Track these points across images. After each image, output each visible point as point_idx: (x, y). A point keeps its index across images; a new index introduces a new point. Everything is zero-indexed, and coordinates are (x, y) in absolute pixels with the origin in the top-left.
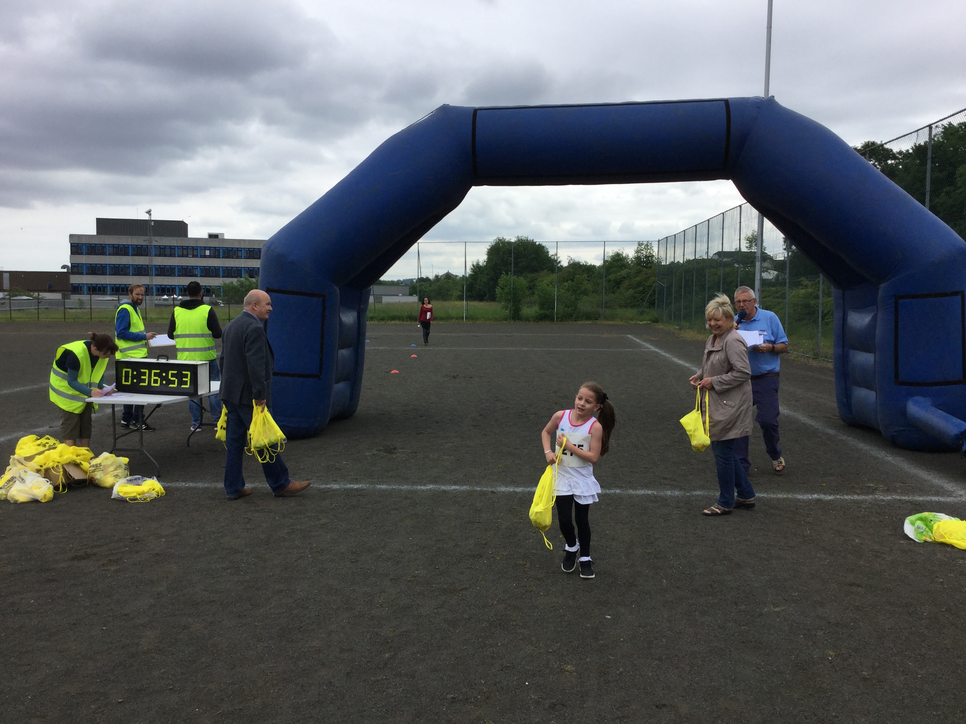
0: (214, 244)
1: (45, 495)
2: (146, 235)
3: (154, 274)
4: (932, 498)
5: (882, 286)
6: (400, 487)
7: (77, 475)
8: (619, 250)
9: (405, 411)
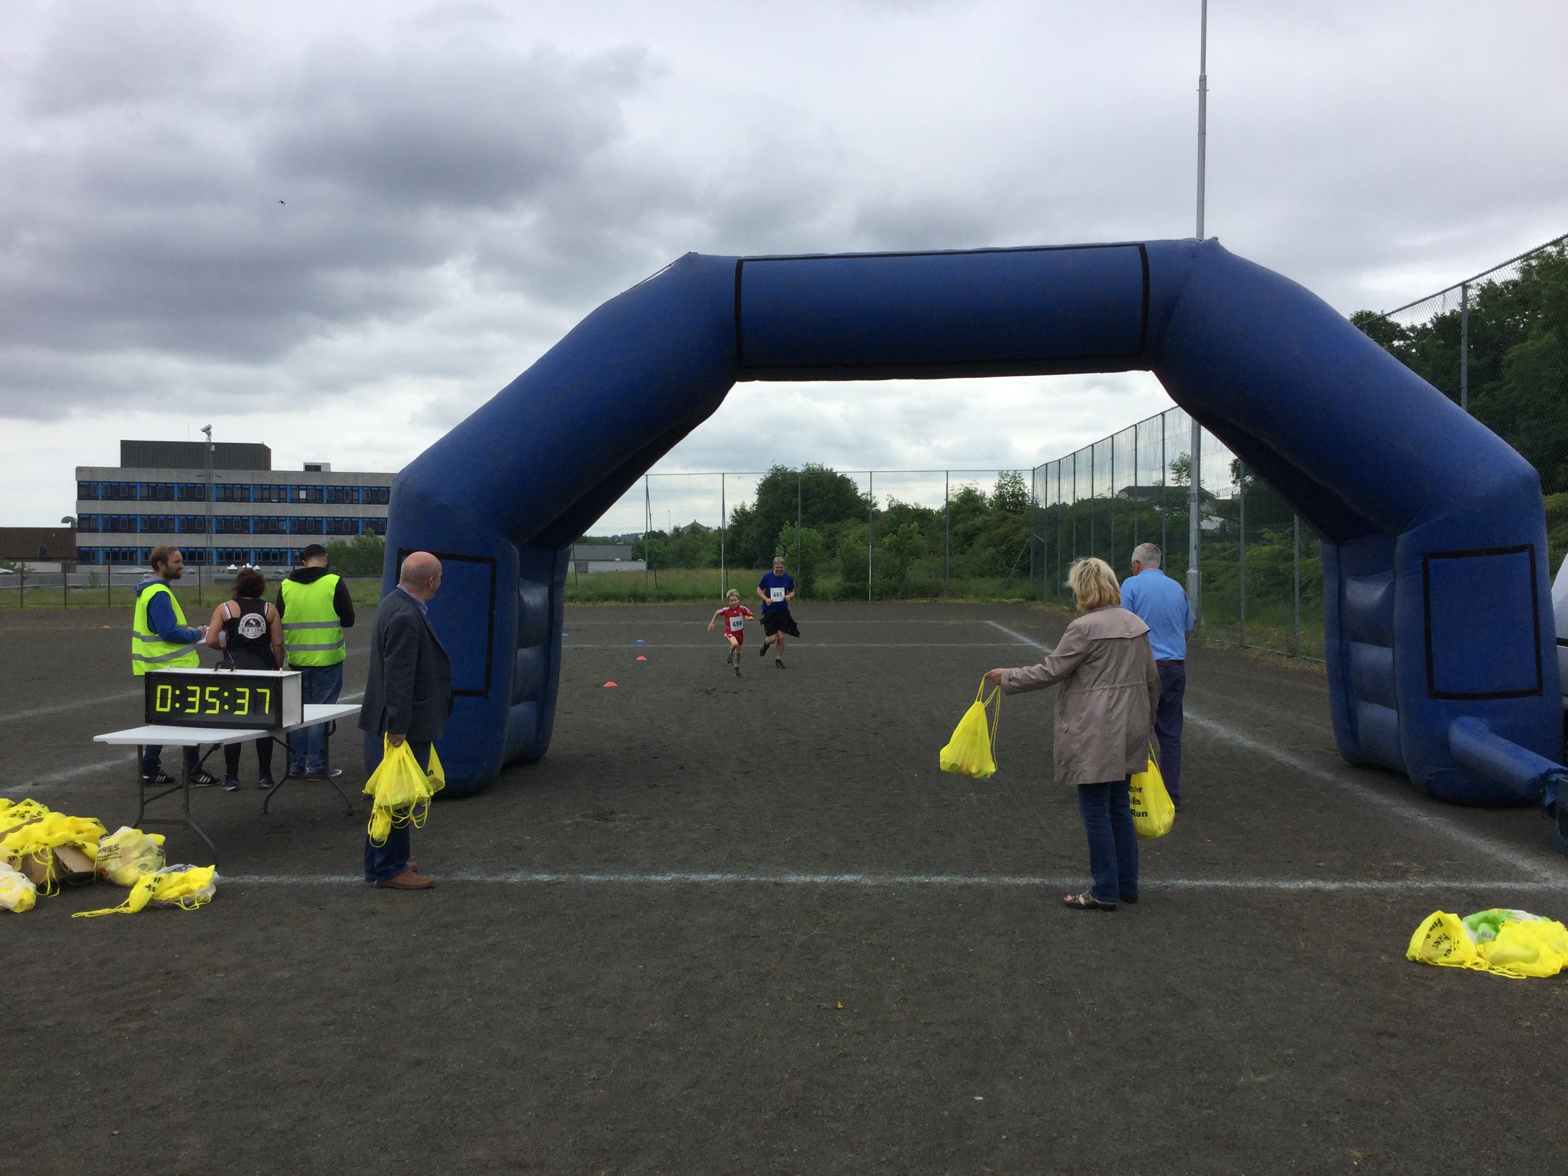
0: (315, 480)
1: (21, 901)
2: (201, 466)
3: (214, 530)
4: (1500, 884)
5: (1402, 537)
6: (622, 878)
7: (76, 865)
8: (970, 484)
9: (628, 749)
